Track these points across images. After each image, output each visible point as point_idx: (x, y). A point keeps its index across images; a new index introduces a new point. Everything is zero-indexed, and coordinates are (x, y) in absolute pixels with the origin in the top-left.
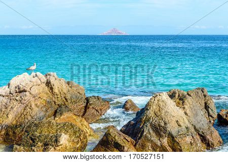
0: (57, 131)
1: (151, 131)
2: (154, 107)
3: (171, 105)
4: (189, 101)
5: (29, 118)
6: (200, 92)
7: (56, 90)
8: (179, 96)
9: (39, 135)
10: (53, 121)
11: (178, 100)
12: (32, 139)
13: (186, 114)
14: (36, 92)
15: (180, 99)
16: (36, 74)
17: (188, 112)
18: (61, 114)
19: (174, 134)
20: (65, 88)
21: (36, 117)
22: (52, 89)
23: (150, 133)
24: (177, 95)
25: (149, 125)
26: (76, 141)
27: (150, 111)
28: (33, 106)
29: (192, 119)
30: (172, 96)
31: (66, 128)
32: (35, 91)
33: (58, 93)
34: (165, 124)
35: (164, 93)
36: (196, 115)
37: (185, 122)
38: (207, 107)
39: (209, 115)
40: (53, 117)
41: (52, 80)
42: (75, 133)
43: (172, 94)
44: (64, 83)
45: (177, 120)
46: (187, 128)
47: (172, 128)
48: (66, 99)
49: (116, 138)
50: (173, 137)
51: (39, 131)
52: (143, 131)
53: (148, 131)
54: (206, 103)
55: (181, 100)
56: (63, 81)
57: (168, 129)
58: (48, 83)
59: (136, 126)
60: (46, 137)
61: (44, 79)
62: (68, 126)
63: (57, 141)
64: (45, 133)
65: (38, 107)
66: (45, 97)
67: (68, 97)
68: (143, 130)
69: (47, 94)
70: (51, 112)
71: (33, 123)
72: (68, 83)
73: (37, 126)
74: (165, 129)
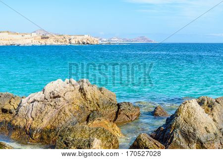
0: (90, 135)
1: (181, 137)
2: (184, 114)
3: (200, 111)
4: (217, 108)
5: (63, 123)
7: (89, 96)
8: (208, 103)
9: (72, 139)
10: (86, 126)
11: (207, 107)
12: (65, 143)
13: (214, 120)
14: (70, 97)
15: (209, 106)
16: (70, 81)
17: (216, 119)
18: (93, 120)
19: (203, 140)
20: (98, 94)
21: (69, 122)
22: (85, 95)
23: (179, 139)
24: (206, 102)
25: (178, 131)
26: (108, 145)
27: (180, 117)
28: (67, 111)
30: (201, 103)
31: (98, 132)
32: (69, 96)
33: (91, 99)
34: (194, 130)
35: (194, 100)
37: (213, 129)
40: (85, 123)
41: (85, 86)
42: (107, 137)
43: (201, 101)
44: (96, 89)
45: (206, 126)
46: (215, 134)
47: (201, 134)
48: (98, 105)
49: (147, 143)
50: (202, 143)
51: (72, 135)
52: (173, 137)
53: (177, 137)
56: (96, 87)
57: (197, 135)
58: (81, 90)
59: (166, 131)
60: (79, 142)
61: (77, 85)
62: (100, 132)
63: (89, 145)
64: (78, 137)
65: (71, 112)
66: (78, 103)
67: (100, 103)
68: (173, 136)
69: (80, 99)
70: (84, 116)
71: (66, 127)
72: (101, 89)
73: (70, 130)
74: (194, 135)
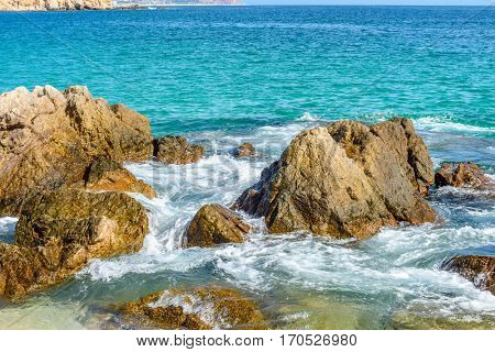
0: (91, 210)
1: (293, 210)
2: (300, 159)
4: (374, 146)
5: (31, 184)
6: (398, 127)
7: (88, 124)
8: (353, 135)
9: (52, 219)
10: (82, 190)
11: (350, 144)
12: (37, 229)
13: (367, 173)
14: (46, 127)
15: (355, 142)
16: (44, 91)
17: (372, 169)
18: (99, 176)
19: (343, 216)
20: (108, 118)
21: (44, 182)
22: (78, 120)
23: (290, 215)
24: (349, 133)
25: (288, 198)
26: (132, 232)
27: (290, 168)
28: (40, 159)
29: (381, 184)
30: (338, 135)
31: (110, 204)
32: (43, 125)
33: (94, 132)
34: (324, 195)
35: (322, 129)
36: (390, 175)
37: (365, 191)
38: (412, 159)
39: (418, 176)
40: (82, 183)
41: (80, 103)
42: (130, 214)
43: (339, 131)
44: (104, 107)
45: (348, 185)
46: (370, 203)
47: (338, 203)
48: (110, 143)
49: (219, 225)
50: (340, 223)
51: (51, 211)
52: (276, 211)
53: (287, 209)
54: (410, 151)
55: (358, 144)
56: (103, 103)
57: (330, 206)
58: (71, 109)
59: (260, 199)
60: (68, 225)
61: (62, 101)
62: (114, 203)
63: (91, 232)
64: (65, 215)
65: (49, 160)
66: (65, 139)
67: (116, 137)
68: (277, 208)
69: (68, 131)
70: (79, 169)
71: (39, 194)
72: (115, 108)
73: (47, 200)
74: (323, 206)
